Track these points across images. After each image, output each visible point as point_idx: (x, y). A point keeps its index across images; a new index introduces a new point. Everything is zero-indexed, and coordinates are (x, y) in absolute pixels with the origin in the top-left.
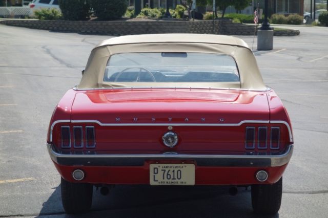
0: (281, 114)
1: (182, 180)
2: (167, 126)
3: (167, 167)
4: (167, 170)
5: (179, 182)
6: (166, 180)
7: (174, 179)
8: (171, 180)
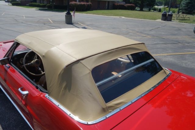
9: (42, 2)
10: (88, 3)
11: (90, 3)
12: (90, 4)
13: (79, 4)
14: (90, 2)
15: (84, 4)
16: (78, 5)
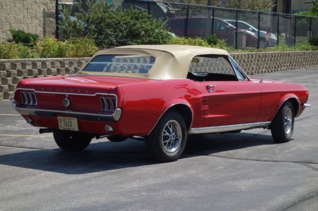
1: (72, 127)
6: (65, 127)
8: (68, 127)
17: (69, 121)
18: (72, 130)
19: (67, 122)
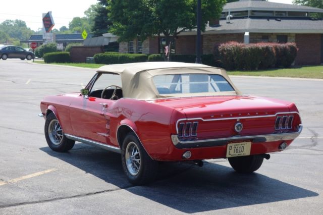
0: (294, 108)
1: (243, 153)
2: (236, 119)
3: (237, 145)
4: (237, 147)
5: (242, 154)
6: (235, 153)
7: (240, 152)
8: (238, 153)
9: (135, 48)
10: (283, 45)
11: (293, 44)
12: (292, 47)
13: (251, 49)
14: (293, 39)
15: (267, 48)
16: (245, 50)
17: (241, 146)
18: (242, 155)
19: (239, 149)
